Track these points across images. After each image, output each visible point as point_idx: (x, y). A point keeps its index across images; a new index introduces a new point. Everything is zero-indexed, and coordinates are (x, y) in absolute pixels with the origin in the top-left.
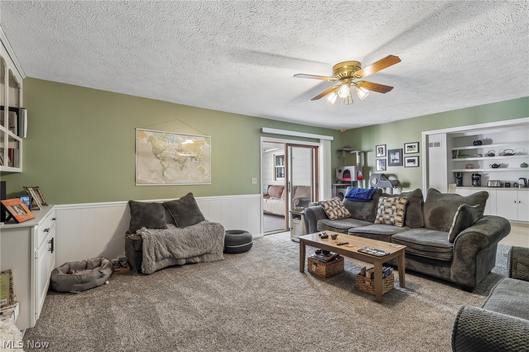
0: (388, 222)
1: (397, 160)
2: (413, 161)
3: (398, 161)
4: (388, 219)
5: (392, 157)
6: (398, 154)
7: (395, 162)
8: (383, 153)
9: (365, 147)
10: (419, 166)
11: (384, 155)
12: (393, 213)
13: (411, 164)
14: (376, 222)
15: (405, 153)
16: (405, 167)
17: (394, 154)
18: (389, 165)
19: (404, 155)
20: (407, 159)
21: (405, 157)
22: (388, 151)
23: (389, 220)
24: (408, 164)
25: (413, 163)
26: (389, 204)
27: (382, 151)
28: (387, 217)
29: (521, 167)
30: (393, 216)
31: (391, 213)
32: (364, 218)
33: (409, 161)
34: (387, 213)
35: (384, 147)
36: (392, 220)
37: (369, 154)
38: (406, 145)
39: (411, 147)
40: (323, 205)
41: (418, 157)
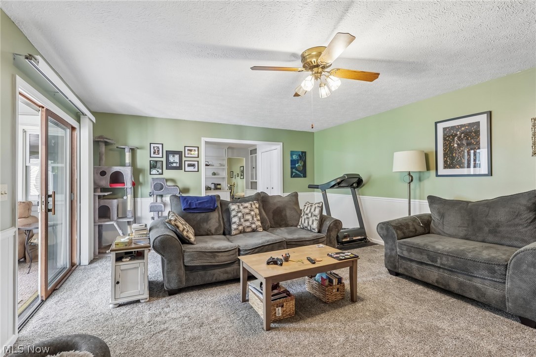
0: (249, 230)
1: (176, 163)
2: (193, 165)
3: (178, 165)
4: (248, 227)
5: (171, 159)
6: (177, 157)
7: (174, 165)
8: (159, 154)
9: (133, 141)
10: (198, 171)
11: (160, 155)
12: (253, 219)
13: (191, 169)
14: (233, 232)
15: (185, 157)
16: (185, 171)
17: (174, 156)
18: (167, 169)
19: (184, 159)
20: (187, 163)
21: (185, 161)
22: (167, 151)
23: (251, 226)
24: (187, 169)
25: (192, 168)
26: (247, 211)
27: (158, 151)
28: (248, 224)
29: (213, 175)
30: (253, 222)
31: (251, 219)
32: (213, 231)
33: (189, 165)
34: (246, 221)
35: (160, 146)
36: (254, 226)
37: (139, 152)
38: (187, 148)
39: (191, 150)
40: (176, 225)
41: (198, 161)
